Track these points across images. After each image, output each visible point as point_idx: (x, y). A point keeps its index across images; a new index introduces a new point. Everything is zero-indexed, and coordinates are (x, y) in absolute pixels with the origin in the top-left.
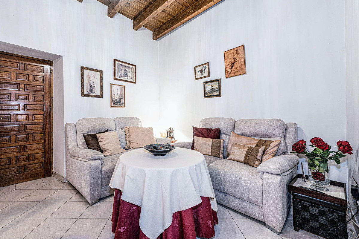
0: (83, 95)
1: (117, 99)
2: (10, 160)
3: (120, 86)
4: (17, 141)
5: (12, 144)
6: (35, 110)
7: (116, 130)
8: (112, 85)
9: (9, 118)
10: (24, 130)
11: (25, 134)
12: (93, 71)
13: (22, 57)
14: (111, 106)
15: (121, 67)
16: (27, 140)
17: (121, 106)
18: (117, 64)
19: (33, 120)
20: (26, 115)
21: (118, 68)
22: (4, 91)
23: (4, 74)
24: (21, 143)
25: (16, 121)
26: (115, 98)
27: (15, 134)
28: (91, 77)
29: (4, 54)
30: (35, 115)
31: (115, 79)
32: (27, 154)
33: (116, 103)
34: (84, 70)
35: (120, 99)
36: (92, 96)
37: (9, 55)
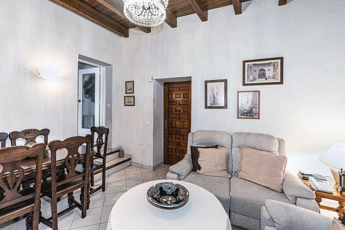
0: (207, 107)
1: (246, 109)
2: (172, 150)
3: (252, 92)
4: (175, 139)
5: (173, 140)
6: (184, 119)
7: (232, 147)
8: (239, 93)
9: (172, 123)
10: (179, 132)
11: (179, 135)
12: (216, 83)
13: (178, 83)
14: (238, 118)
15: (254, 67)
16: (180, 139)
17: (253, 117)
18: (248, 65)
19: (183, 126)
20: (180, 122)
21: (249, 70)
22: (170, 106)
23: (170, 96)
24: (177, 141)
25: (175, 125)
26: (245, 108)
27: (174, 134)
28: (214, 89)
29: (170, 83)
30: (184, 122)
31: (244, 84)
32: (180, 148)
33: (244, 113)
34: (208, 83)
35: (252, 109)
36: (215, 107)
37: (173, 83)
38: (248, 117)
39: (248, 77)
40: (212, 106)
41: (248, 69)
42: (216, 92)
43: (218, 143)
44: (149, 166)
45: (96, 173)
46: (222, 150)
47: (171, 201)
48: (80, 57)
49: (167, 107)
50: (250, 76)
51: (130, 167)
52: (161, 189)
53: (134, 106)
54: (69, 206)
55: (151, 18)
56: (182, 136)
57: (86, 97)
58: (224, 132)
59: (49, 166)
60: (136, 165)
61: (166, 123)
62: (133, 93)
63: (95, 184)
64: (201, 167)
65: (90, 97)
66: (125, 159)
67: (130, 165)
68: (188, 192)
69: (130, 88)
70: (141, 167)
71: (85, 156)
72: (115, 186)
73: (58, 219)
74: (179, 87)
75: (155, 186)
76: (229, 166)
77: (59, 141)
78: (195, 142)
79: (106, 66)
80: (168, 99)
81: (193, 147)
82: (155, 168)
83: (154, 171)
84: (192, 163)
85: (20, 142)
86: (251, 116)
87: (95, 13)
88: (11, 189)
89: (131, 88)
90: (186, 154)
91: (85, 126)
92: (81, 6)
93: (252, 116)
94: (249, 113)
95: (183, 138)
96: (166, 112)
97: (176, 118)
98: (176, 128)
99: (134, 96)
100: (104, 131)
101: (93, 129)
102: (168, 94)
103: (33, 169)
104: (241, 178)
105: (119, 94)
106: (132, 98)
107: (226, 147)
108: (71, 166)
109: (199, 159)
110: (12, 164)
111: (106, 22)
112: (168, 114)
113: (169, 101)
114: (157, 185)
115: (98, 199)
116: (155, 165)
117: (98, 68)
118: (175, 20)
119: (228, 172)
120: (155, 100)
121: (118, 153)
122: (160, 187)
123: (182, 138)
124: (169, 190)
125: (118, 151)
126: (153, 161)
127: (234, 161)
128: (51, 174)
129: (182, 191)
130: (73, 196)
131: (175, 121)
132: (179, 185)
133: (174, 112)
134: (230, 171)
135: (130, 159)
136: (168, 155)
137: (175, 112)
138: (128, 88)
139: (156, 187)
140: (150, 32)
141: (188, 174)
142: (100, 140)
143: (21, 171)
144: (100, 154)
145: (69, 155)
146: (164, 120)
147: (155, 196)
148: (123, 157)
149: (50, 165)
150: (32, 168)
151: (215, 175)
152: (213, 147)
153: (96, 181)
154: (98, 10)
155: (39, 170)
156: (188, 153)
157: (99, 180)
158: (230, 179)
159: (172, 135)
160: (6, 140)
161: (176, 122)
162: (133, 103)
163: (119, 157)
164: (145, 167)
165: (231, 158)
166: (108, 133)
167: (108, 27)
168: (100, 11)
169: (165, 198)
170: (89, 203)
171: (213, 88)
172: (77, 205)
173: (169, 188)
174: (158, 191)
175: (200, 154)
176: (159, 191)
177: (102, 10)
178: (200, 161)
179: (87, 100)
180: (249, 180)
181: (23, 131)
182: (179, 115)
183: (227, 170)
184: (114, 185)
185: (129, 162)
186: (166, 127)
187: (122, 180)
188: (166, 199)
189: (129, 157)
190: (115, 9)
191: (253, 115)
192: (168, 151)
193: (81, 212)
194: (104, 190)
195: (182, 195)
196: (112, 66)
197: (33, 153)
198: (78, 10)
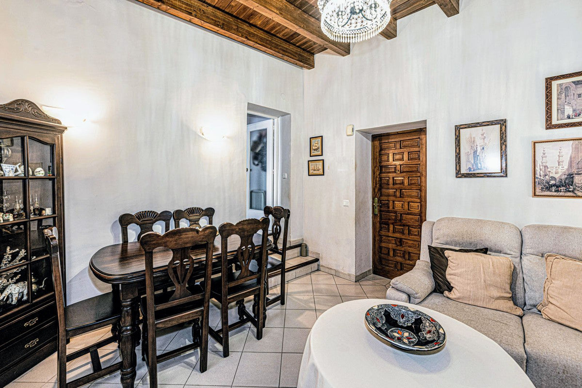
0: (459, 176)
1: (557, 176)
2: (389, 251)
3: (572, 142)
4: (394, 232)
5: (390, 234)
6: (411, 197)
7: (521, 254)
8: (536, 144)
9: (388, 204)
10: (401, 220)
11: (400, 226)
12: (481, 127)
13: (398, 133)
14: (535, 195)
15: (576, 88)
16: (403, 233)
17: (575, 194)
18: (561, 85)
19: (409, 210)
20: (402, 203)
21: (563, 95)
22: (384, 175)
23: (384, 158)
24: (398, 235)
25: (393, 208)
26: (551, 175)
27: (392, 224)
28: (476, 140)
29: (384, 136)
30: (410, 203)
31: (549, 126)
32: (403, 249)
33: (552, 186)
34: (461, 130)
35: (571, 176)
36: (478, 175)
37: (388, 135)
38: (561, 194)
39: (561, 110)
40: (471, 172)
41: (559, 94)
42: (480, 146)
43: (487, 244)
44: (349, 275)
45: (272, 276)
46: (498, 257)
47: (408, 338)
48: (251, 106)
49: (378, 176)
50: (566, 107)
51: (317, 273)
52: (387, 314)
53: (323, 175)
54: (240, 318)
55: (362, 27)
56: (407, 228)
57: (254, 164)
58: (503, 223)
59: (219, 257)
60: (327, 270)
61: (376, 205)
62: (322, 155)
63: (270, 292)
64: (453, 287)
65: (260, 164)
66: (309, 259)
67: (318, 270)
68: (441, 329)
69: (316, 147)
70: (336, 274)
71: (261, 248)
72: (298, 299)
73: (230, 333)
74: (400, 141)
75: (376, 308)
76: (517, 292)
77: (231, 225)
78: (437, 239)
79: (282, 116)
80: (380, 162)
81: (434, 248)
82: (359, 278)
83: (358, 283)
84: (434, 277)
85: (184, 224)
86: (570, 191)
87: (268, 40)
88: (181, 282)
89: (319, 148)
90: (419, 259)
91: (254, 206)
92: (250, 33)
93: (573, 191)
94: (563, 186)
95: (409, 231)
96: (376, 184)
97: (395, 196)
98: (395, 212)
99: (323, 160)
100: (281, 213)
101: (267, 210)
102: (380, 154)
103: (202, 259)
104: (550, 320)
105: (301, 157)
106: (321, 163)
107: (508, 252)
108: (244, 260)
109: (448, 271)
110: (181, 250)
111: (284, 51)
112: (380, 189)
113: (381, 167)
114: (380, 307)
115: (276, 316)
116: (358, 274)
117: (271, 121)
118: (394, 26)
119: (515, 304)
120: (358, 165)
121: (299, 249)
122: (386, 310)
123: (406, 232)
124: (403, 318)
125: (300, 245)
126: (356, 266)
127: (528, 283)
128: (221, 268)
129: (428, 325)
130: (244, 305)
131: (393, 201)
132: (421, 312)
133: (391, 186)
134: (520, 301)
135: (317, 260)
136: (380, 258)
137: (393, 185)
138: (314, 148)
139: (378, 310)
140: (348, 53)
141: (428, 296)
142: (277, 227)
143: (191, 260)
144: (276, 247)
145: (241, 246)
146: (373, 199)
147: (379, 325)
148: (307, 255)
149: (221, 257)
150: (200, 258)
151: (485, 306)
152: (477, 251)
153: (271, 288)
154: (272, 34)
155: (210, 263)
156: (421, 258)
157: (275, 286)
158: (521, 317)
159: (389, 225)
160: (170, 221)
161: (396, 202)
162: (321, 172)
163: (301, 255)
164: (341, 275)
165: (521, 275)
166: (289, 216)
167: (286, 57)
168: (275, 36)
169: (397, 331)
170: (265, 318)
171: (474, 138)
172: (250, 319)
173: (403, 316)
174: (382, 317)
175: (449, 262)
176: (384, 317)
177: (277, 33)
178: (450, 274)
179: (257, 169)
180: (574, 326)
181: (187, 210)
182: (401, 190)
183: (513, 299)
184: (297, 297)
185: (316, 264)
186: (377, 210)
187: (307, 292)
188: (398, 333)
189: (315, 257)
190: (297, 27)
191: (574, 189)
192: (381, 252)
193: (255, 330)
194: (283, 303)
195: (429, 332)
196: (291, 116)
197: (203, 238)
198: (248, 39)
